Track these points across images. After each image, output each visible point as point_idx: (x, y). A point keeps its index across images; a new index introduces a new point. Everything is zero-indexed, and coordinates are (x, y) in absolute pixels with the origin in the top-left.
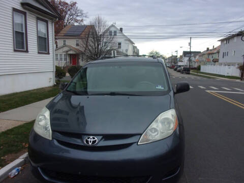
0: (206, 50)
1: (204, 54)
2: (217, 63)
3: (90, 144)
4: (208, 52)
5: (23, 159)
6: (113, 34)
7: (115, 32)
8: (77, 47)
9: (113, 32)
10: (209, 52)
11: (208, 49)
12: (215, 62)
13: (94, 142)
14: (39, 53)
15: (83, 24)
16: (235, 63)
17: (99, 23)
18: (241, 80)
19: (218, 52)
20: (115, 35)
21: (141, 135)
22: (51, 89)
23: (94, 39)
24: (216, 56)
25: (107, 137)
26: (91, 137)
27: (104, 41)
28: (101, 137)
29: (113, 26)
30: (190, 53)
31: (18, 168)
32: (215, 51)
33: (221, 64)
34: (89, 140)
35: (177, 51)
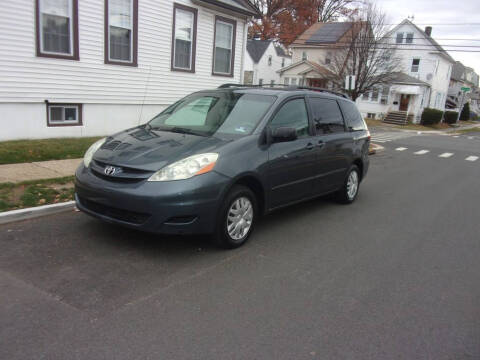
7: (410, 36)
8: (326, 66)
9: (405, 36)
14: (213, 74)
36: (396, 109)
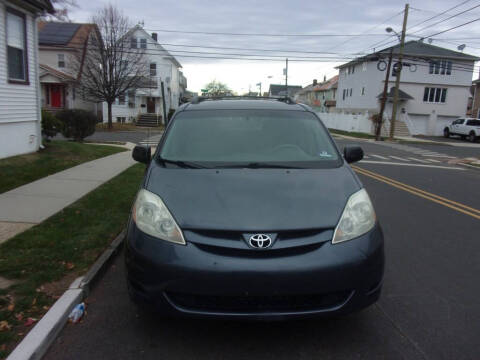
0: (312, 83)
1: (310, 92)
2: (332, 109)
3: (261, 246)
4: (315, 88)
5: (81, 290)
6: (139, 46)
7: (144, 41)
8: (59, 69)
9: (139, 40)
10: (317, 89)
11: (315, 81)
12: (329, 106)
13: (266, 243)
14: (10, 82)
15: (67, 20)
16: (364, 110)
17: (112, 22)
18: (377, 140)
19: (335, 89)
20: (144, 46)
21: (333, 229)
22: (37, 158)
23: (102, 53)
24: (329, 96)
25: (283, 235)
26: (260, 235)
27: (124, 59)
28: (275, 235)
29: (138, 28)
30: (286, 88)
31: (79, 306)
32: (329, 87)
33: (340, 111)
34: (258, 240)
35: (260, 84)
36: (144, 111)
